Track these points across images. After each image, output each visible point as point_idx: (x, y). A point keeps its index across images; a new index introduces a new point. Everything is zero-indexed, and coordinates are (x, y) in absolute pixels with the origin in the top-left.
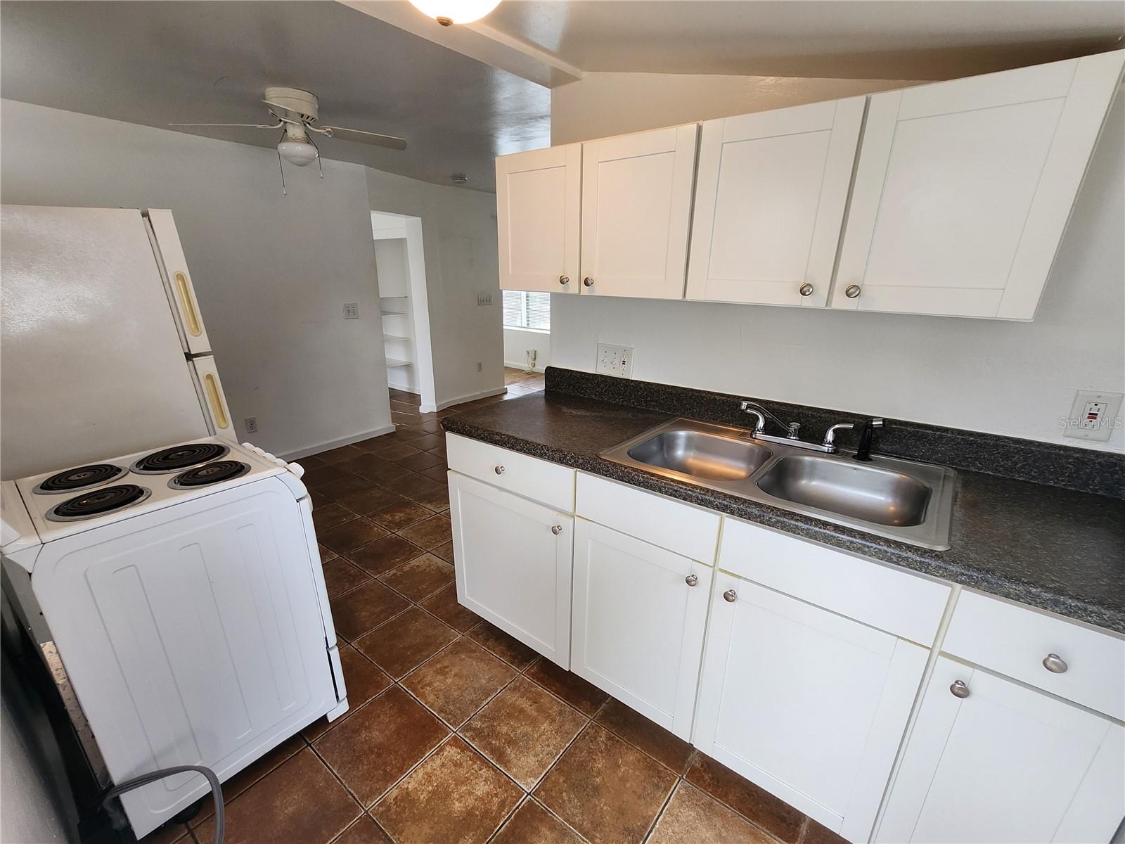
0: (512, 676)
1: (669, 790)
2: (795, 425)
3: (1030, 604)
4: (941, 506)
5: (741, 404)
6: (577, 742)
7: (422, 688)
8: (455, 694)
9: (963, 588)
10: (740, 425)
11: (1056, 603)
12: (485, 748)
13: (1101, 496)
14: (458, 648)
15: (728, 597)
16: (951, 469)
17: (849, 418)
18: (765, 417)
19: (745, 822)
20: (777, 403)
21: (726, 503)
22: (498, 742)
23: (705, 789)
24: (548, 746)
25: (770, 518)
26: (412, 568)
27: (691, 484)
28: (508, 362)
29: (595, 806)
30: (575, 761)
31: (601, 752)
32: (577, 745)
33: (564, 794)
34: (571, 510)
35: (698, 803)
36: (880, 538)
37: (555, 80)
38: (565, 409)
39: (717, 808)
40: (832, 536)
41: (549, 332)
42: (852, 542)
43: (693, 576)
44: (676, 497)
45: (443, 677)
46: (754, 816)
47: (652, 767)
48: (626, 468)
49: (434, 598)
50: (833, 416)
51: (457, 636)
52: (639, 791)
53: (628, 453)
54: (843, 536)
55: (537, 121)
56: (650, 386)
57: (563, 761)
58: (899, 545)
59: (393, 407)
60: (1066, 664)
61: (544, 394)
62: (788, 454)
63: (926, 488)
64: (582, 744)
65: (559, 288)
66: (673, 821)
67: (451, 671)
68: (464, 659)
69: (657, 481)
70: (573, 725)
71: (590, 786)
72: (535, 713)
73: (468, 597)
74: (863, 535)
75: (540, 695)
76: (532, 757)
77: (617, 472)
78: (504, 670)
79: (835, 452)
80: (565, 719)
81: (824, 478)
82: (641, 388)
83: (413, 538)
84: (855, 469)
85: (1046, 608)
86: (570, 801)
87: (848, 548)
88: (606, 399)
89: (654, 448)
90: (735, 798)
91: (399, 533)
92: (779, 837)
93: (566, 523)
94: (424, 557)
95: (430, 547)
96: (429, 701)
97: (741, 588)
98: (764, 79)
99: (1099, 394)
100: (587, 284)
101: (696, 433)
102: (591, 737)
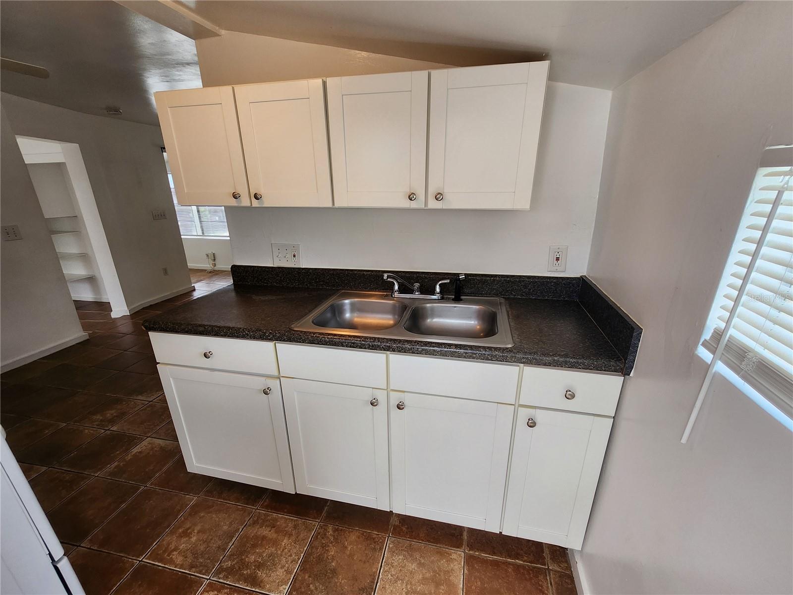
0: (249, 514)
1: (383, 548)
2: (417, 285)
3: (555, 366)
4: (503, 322)
5: (383, 276)
6: (312, 543)
7: (168, 555)
8: (202, 548)
9: (524, 366)
10: (383, 290)
11: (566, 362)
12: (238, 581)
13: (567, 301)
14: (195, 510)
15: (400, 407)
16: (502, 298)
17: (446, 276)
18: (398, 282)
19: (432, 547)
20: (404, 272)
21: (389, 345)
22: (248, 571)
23: (405, 537)
24: (291, 555)
25: (418, 349)
26: (135, 455)
27: (363, 337)
28: (191, 265)
29: (336, 583)
30: (314, 558)
31: (332, 543)
32: (313, 545)
33: (311, 586)
34: (276, 373)
35: (403, 549)
36: (480, 347)
37: (196, 33)
38: (254, 297)
39: (415, 546)
40: (455, 352)
41: (229, 238)
42: (466, 353)
43: (374, 399)
44: (354, 348)
45: (187, 538)
46: (436, 541)
47: (369, 538)
48: (314, 334)
49: (163, 475)
50: (437, 276)
51: (193, 499)
52: (364, 559)
53: (313, 322)
54: (461, 351)
55: (184, 67)
56: (317, 271)
57: (305, 561)
58: (490, 348)
59: (81, 317)
60: (574, 394)
61: (233, 287)
62: (417, 304)
63: (493, 312)
64: (316, 543)
65: (233, 202)
66: (390, 568)
67: (194, 530)
68: (203, 516)
69: (339, 339)
70: (307, 532)
71: (329, 571)
72: (275, 536)
73: (195, 464)
74: (471, 347)
75: (276, 520)
76: (280, 570)
77: (308, 338)
78: (242, 512)
79: (442, 298)
80: (300, 530)
81: (440, 316)
82: (310, 273)
83: (129, 429)
84: (455, 307)
85: (562, 367)
86: (316, 589)
87: (465, 357)
88: (285, 285)
89: (329, 315)
90: (423, 535)
91: (115, 428)
92: (454, 547)
93: (274, 384)
94: (145, 443)
95: (149, 432)
96: (178, 564)
97: (407, 399)
98: (360, 53)
99: (558, 247)
100: (256, 197)
101: (356, 300)
102: (322, 535)
